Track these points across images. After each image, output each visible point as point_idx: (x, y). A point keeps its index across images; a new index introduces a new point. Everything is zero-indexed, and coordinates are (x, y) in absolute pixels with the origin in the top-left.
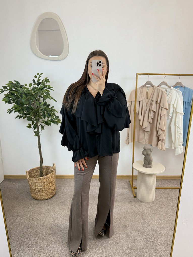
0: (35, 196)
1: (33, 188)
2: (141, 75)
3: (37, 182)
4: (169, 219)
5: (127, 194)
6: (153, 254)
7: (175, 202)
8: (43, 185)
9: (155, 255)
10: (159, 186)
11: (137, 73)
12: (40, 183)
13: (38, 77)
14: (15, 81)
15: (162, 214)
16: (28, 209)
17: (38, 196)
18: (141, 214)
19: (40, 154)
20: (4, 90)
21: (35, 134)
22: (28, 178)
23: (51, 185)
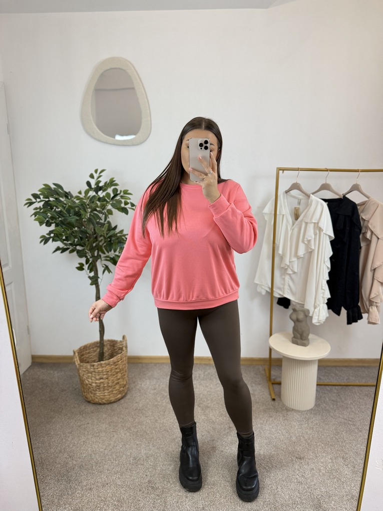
0: (90, 396)
1: (87, 382)
4: (341, 444)
11: (278, 168)
12: (100, 373)
13: (96, 178)
14: (54, 184)
15: (328, 434)
17: (96, 396)
21: (90, 281)
22: (77, 364)
23: (119, 375)
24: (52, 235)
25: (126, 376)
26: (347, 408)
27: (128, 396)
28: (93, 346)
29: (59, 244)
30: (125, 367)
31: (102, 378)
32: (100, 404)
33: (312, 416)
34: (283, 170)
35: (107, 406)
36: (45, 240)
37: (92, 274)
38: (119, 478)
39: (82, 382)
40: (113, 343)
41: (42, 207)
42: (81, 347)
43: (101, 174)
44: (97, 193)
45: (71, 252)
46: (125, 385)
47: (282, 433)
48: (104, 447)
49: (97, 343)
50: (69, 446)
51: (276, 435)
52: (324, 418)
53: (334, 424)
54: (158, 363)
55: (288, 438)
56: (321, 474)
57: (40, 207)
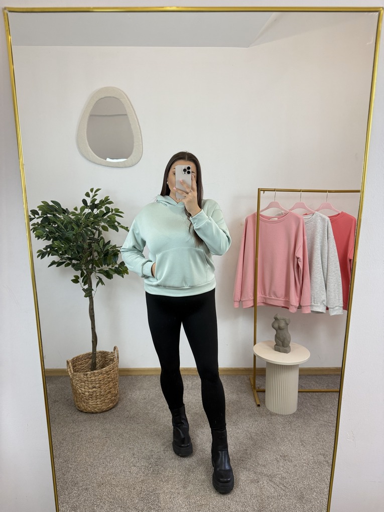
0: (83, 405)
1: (80, 391)
2: (265, 192)
3: (87, 380)
4: (321, 443)
5: (246, 401)
6: (296, 506)
7: (332, 415)
8: (98, 385)
9: (299, 507)
10: (302, 386)
11: (259, 189)
12: (93, 382)
13: (91, 196)
14: (52, 201)
15: (309, 435)
16: (69, 429)
17: (88, 405)
18: (271, 436)
19: (92, 328)
20: (33, 217)
21: (85, 294)
22: (70, 374)
23: (111, 384)
24: (49, 250)
25: (117, 386)
26: (327, 412)
27: (119, 406)
28: (86, 358)
29: (56, 258)
30: (117, 376)
31: (95, 387)
32: (93, 413)
33: (295, 419)
34: (264, 190)
35: (99, 414)
36: (42, 254)
37: (86, 287)
38: (114, 479)
39: (75, 391)
40: (104, 354)
41: (40, 223)
42: (74, 358)
43: (96, 193)
44: (93, 210)
45: (66, 266)
46: (116, 395)
47: (267, 435)
48: (98, 451)
49: (89, 354)
50: (63, 451)
51: (261, 437)
52: (306, 421)
53: (315, 426)
54: (147, 375)
55: (272, 439)
56: (303, 469)
57: (38, 222)
